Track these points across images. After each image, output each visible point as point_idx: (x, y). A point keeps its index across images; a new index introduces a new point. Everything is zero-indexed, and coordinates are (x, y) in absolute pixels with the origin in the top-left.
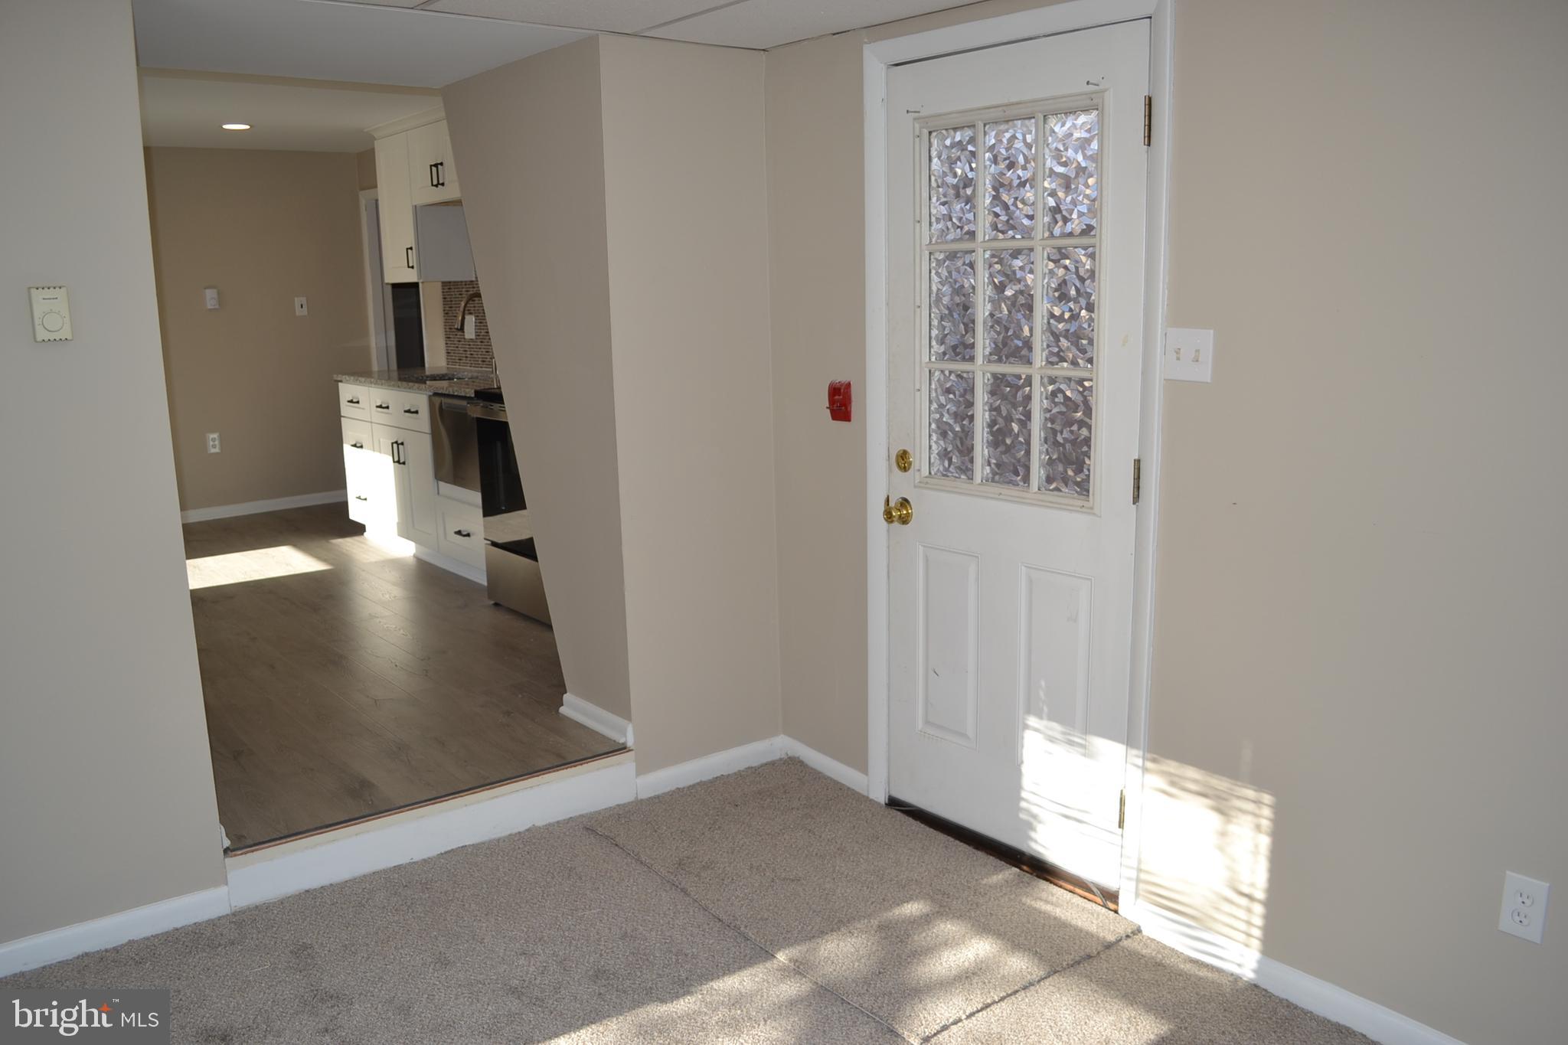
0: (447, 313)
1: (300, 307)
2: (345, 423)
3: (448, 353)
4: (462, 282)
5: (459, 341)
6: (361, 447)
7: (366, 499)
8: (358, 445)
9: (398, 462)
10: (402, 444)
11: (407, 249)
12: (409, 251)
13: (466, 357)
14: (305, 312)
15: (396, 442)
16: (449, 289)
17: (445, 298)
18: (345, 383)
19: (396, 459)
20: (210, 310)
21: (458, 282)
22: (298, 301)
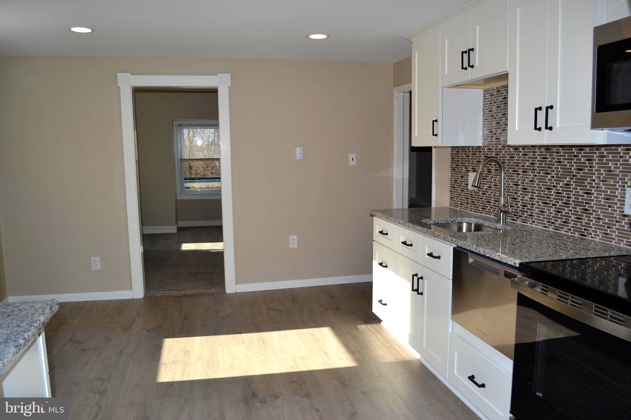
0: (453, 170)
1: (352, 159)
2: (376, 247)
3: (452, 198)
4: (469, 147)
5: (462, 191)
6: (386, 267)
7: (386, 304)
8: (384, 265)
9: (417, 290)
10: (422, 278)
11: (433, 121)
12: (435, 122)
13: (467, 203)
14: (354, 163)
15: (416, 275)
16: (457, 152)
17: (453, 158)
18: (377, 217)
19: (415, 287)
20: (298, 160)
21: (466, 147)
22: (351, 156)
